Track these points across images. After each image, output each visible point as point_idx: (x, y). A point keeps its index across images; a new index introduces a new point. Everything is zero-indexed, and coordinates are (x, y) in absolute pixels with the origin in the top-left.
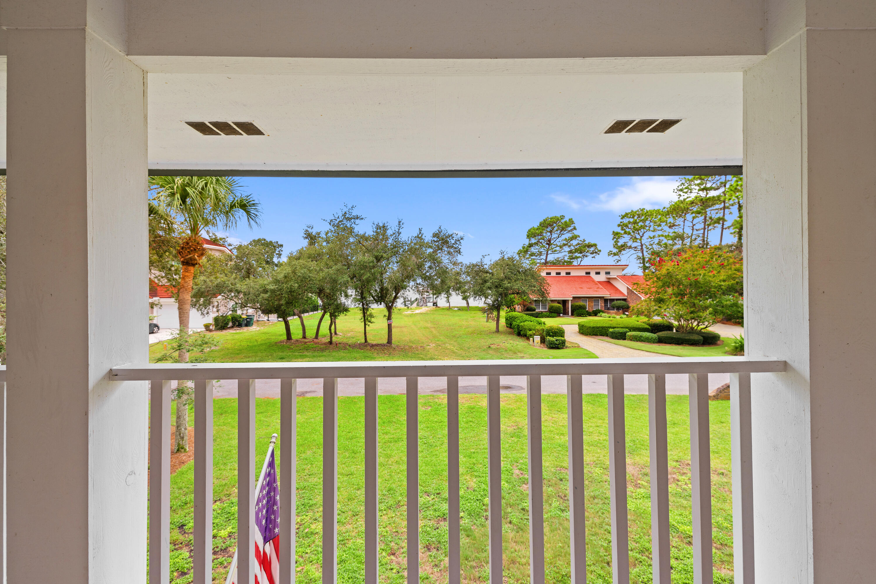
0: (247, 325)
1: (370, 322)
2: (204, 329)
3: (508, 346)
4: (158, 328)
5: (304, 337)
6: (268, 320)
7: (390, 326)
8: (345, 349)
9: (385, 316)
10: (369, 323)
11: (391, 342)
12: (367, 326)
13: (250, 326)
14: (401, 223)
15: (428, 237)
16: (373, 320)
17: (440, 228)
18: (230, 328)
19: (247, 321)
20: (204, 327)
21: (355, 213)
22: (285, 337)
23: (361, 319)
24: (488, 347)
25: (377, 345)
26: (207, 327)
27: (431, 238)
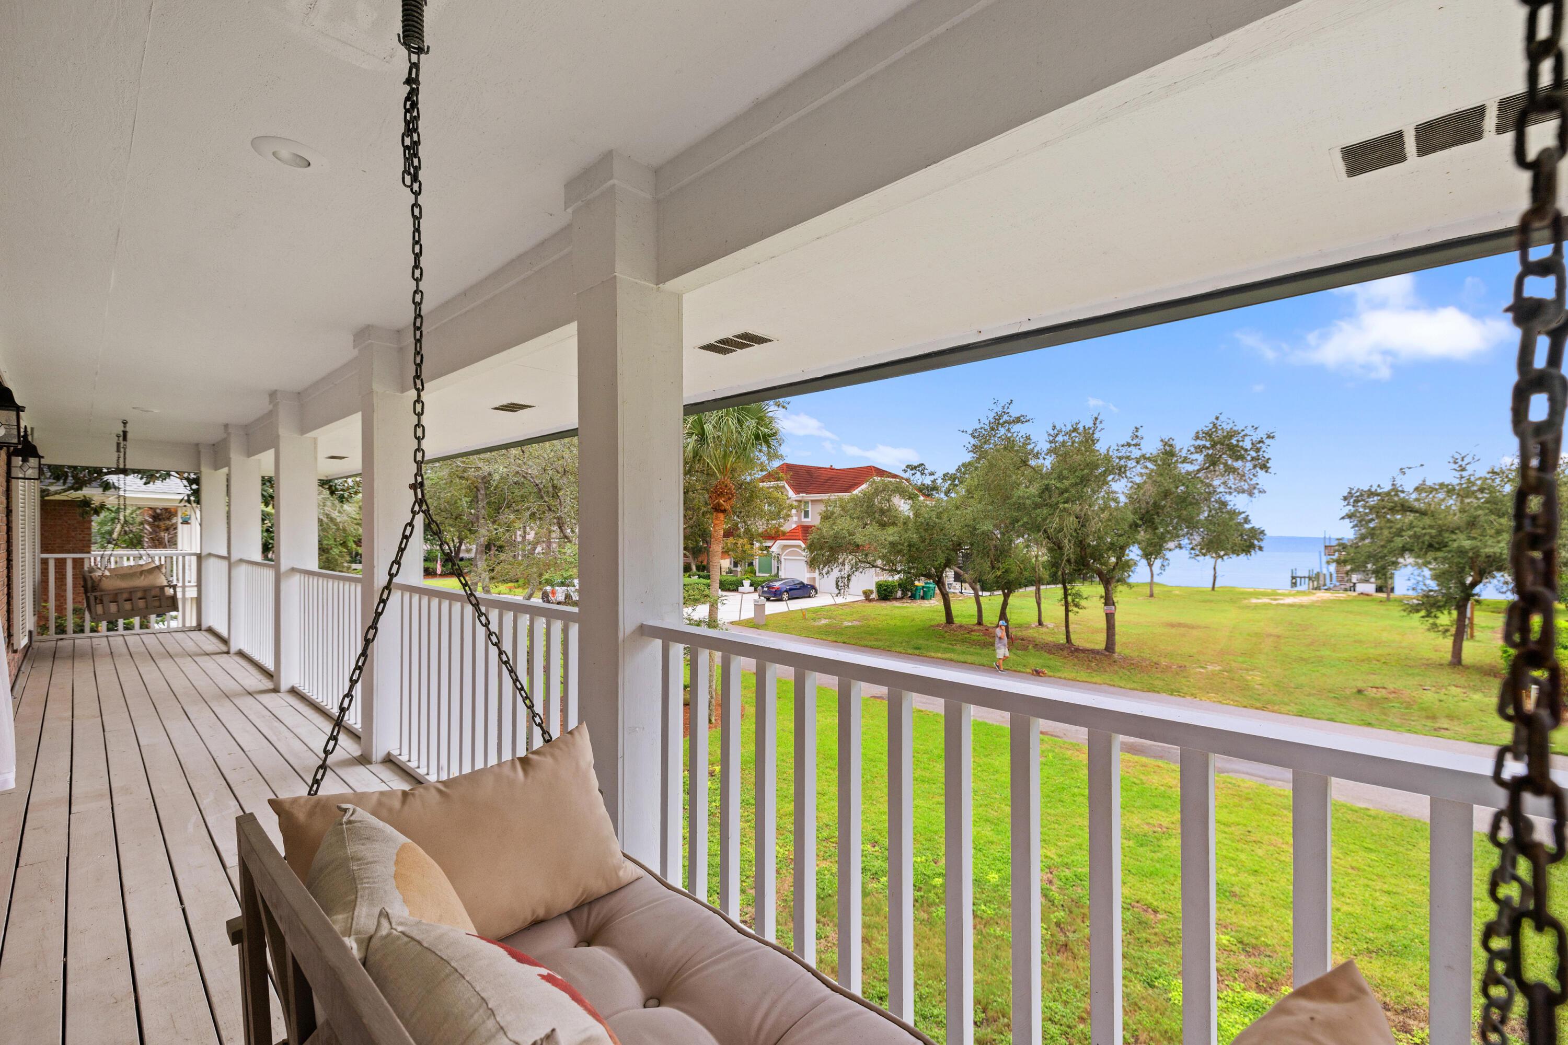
0: (923, 598)
1: (1077, 606)
2: (863, 598)
3: (1430, 697)
4: (816, 592)
5: (980, 623)
6: (961, 593)
7: (1110, 618)
8: (1025, 649)
9: (1101, 597)
10: (1076, 609)
11: (1113, 649)
12: (1070, 614)
13: (927, 599)
14: (1098, 422)
15: (1184, 443)
16: (1083, 603)
17: (1217, 418)
18: (896, 599)
19: (924, 591)
20: (862, 594)
21: (1014, 412)
22: (943, 619)
23: (1061, 600)
24: (1355, 690)
25: (1084, 651)
26: (867, 594)
27: (1194, 442)
